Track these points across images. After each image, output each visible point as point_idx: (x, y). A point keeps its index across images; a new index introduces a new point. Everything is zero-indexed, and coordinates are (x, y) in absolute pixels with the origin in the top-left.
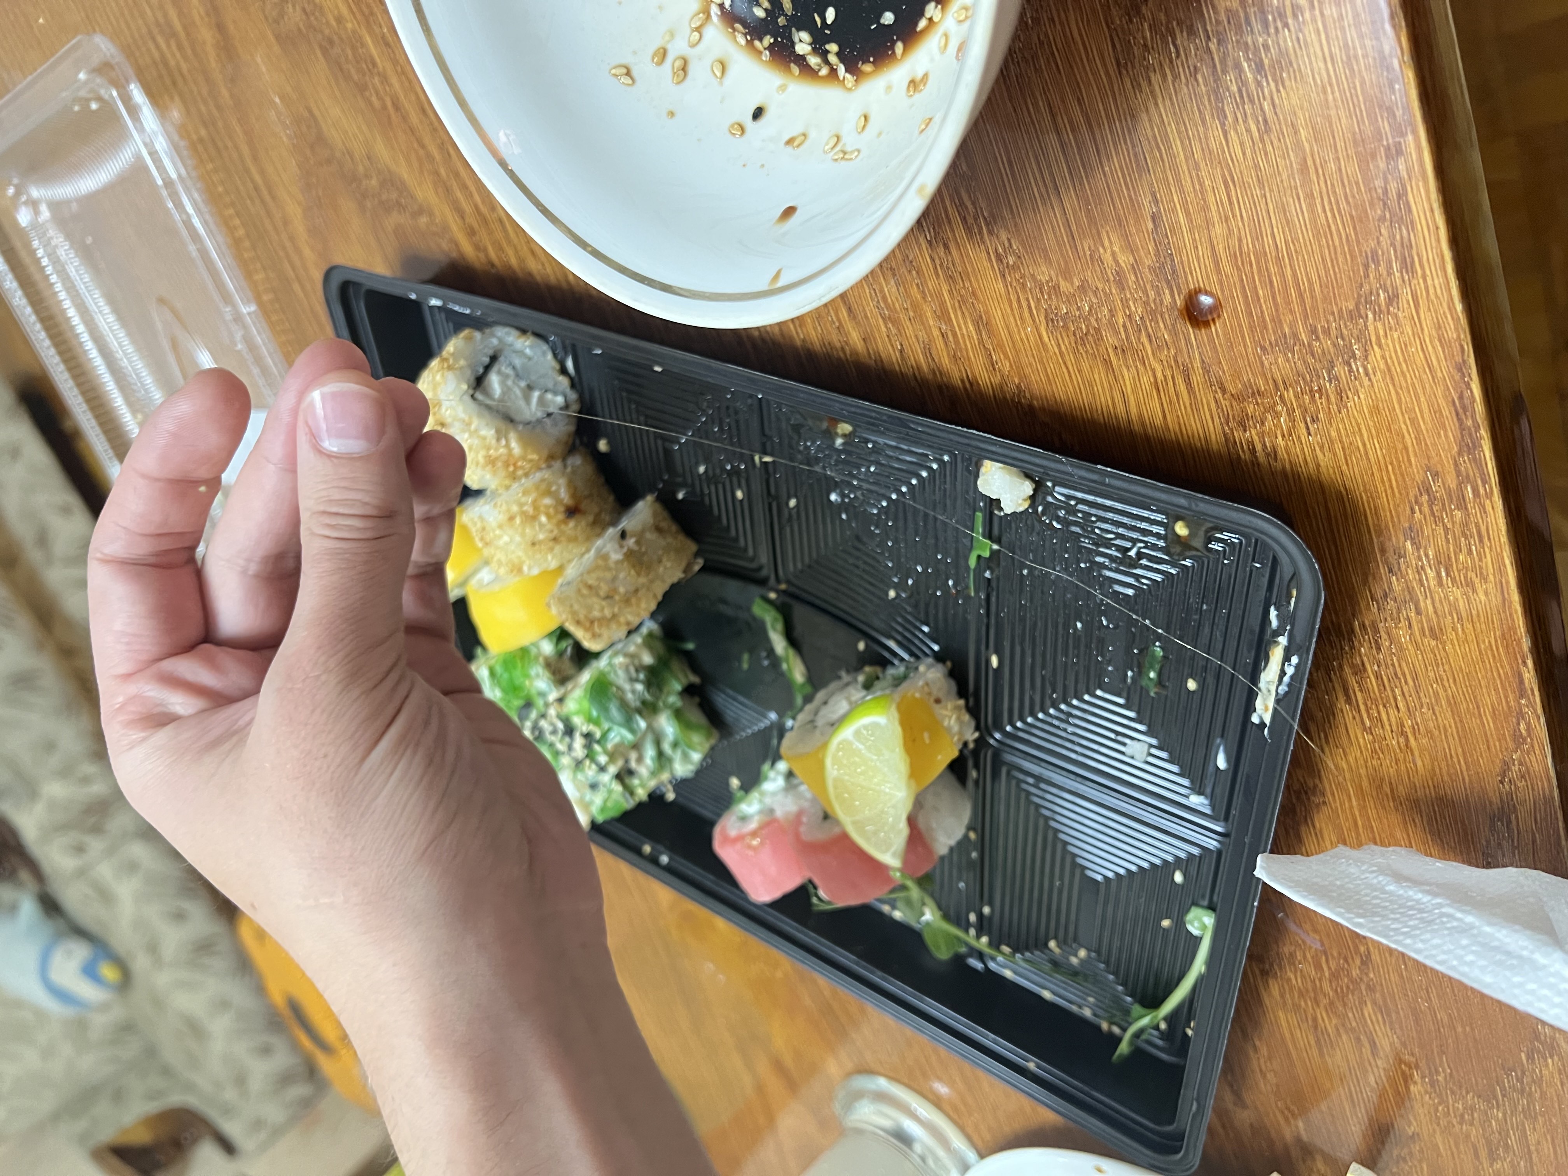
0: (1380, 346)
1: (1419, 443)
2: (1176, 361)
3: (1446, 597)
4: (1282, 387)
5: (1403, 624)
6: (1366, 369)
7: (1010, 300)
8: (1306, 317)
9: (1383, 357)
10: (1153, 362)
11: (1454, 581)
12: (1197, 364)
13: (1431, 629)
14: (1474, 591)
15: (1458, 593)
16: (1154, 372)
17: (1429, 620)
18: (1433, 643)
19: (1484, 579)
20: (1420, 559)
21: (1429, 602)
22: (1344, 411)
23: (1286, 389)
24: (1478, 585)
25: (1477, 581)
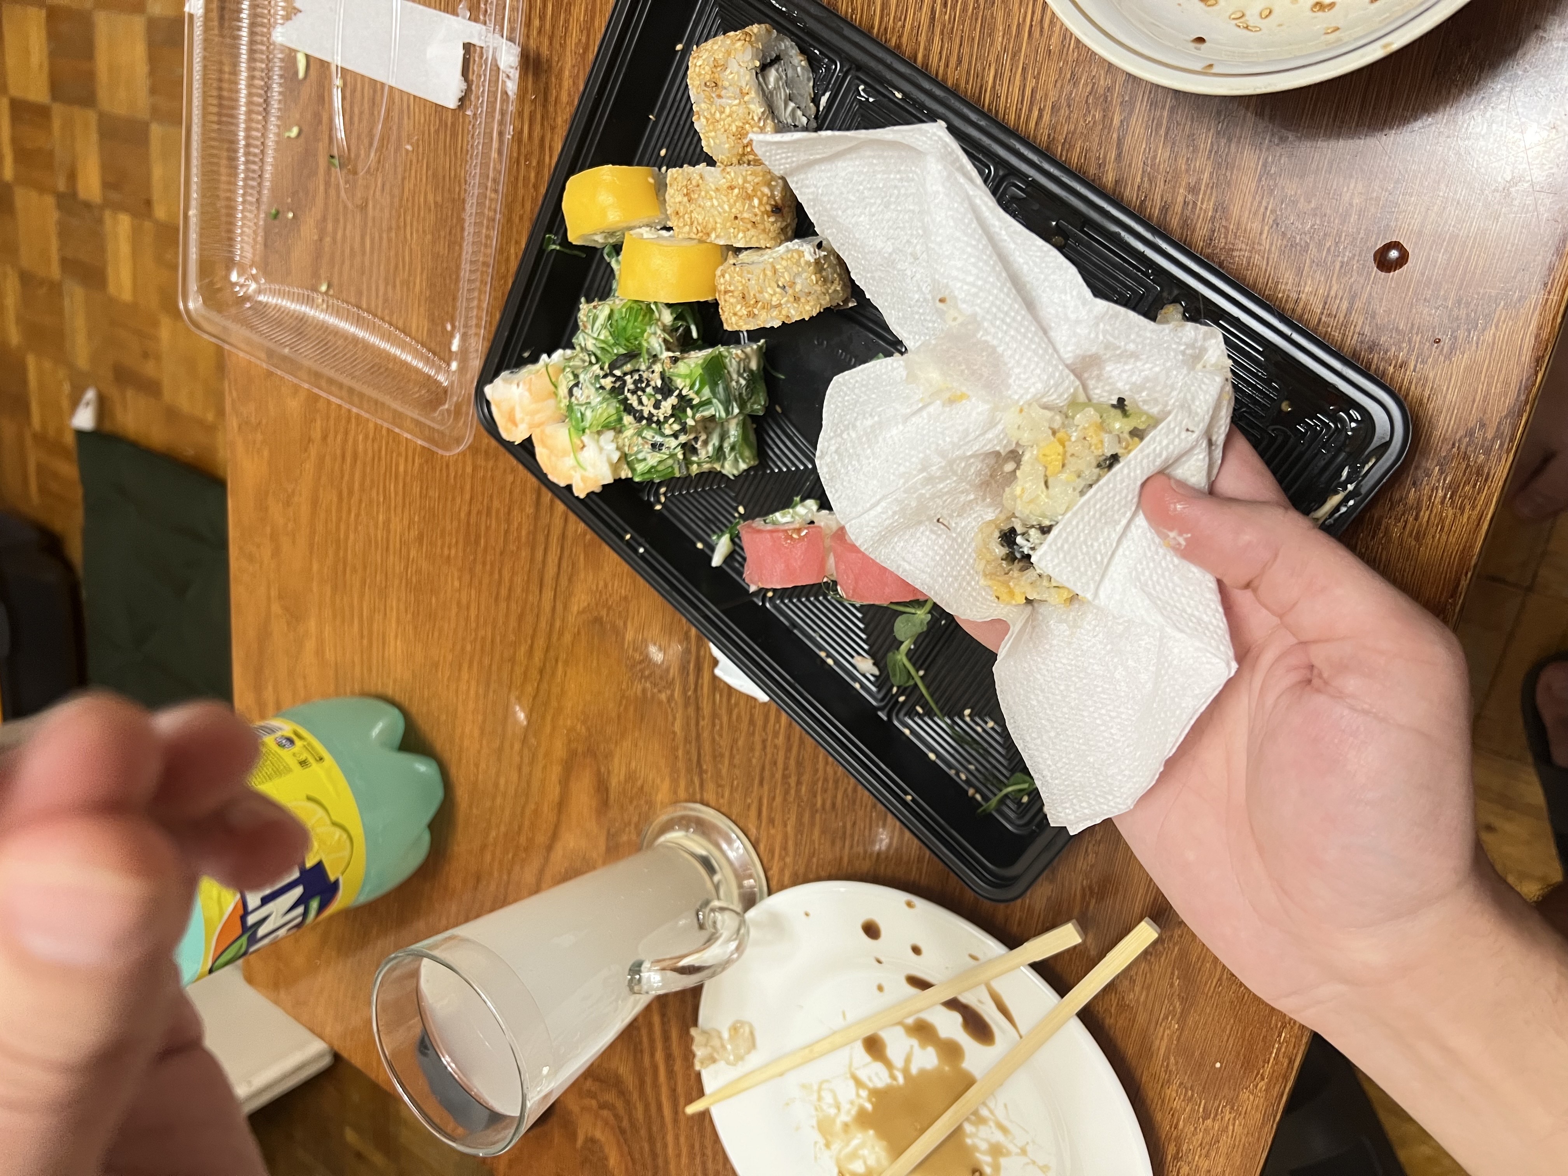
0: (1497, 327)
1: (1484, 401)
2: (1351, 287)
3: (1441, 512)
4: (1415, 331)
5: (1400, 524)
6: (1478, 339)
7: (1254, 198)
8: (1460, 289)
9: (1494, 335)
10: (1334, 282)
11: (1453, 502)
12: (1365, 296)
13: (1418, 533)
14: (1462, 514)
15: (1451, 512)
16: (1330, 288)
17: (1420, 525)
18: (1413, 543)
19: (1473, 508)
20: (1439, 481)
21: (1428, 513)
22: (1447, 362)
23: (1417, 334)
24: (1467, 510)
25: (1468, 507)
